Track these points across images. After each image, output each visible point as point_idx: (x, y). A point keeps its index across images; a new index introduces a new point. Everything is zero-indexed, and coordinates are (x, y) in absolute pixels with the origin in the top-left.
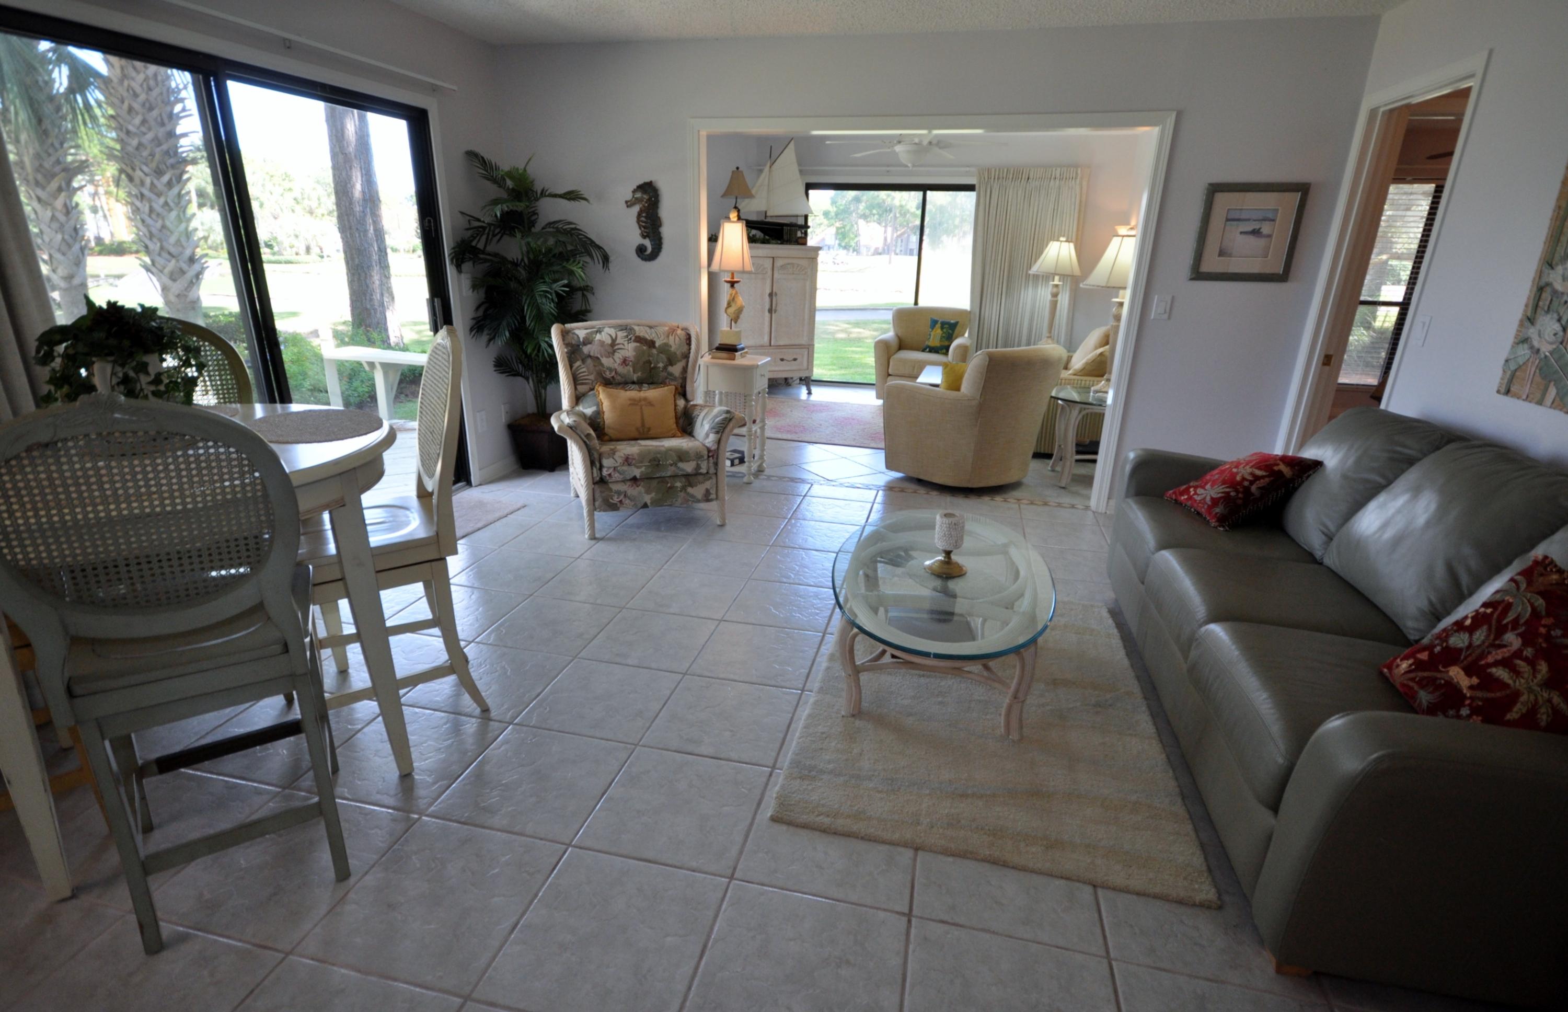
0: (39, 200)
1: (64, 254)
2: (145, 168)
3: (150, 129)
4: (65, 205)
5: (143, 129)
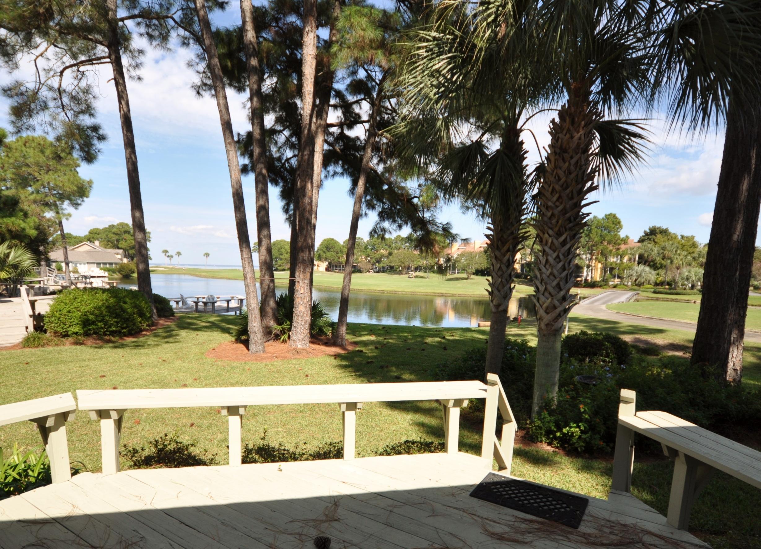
0: (496, 257)
1: (499, 291)
2: (550, 232)
3: (561, 203)
4: (509, 260)
5: (557, 203)
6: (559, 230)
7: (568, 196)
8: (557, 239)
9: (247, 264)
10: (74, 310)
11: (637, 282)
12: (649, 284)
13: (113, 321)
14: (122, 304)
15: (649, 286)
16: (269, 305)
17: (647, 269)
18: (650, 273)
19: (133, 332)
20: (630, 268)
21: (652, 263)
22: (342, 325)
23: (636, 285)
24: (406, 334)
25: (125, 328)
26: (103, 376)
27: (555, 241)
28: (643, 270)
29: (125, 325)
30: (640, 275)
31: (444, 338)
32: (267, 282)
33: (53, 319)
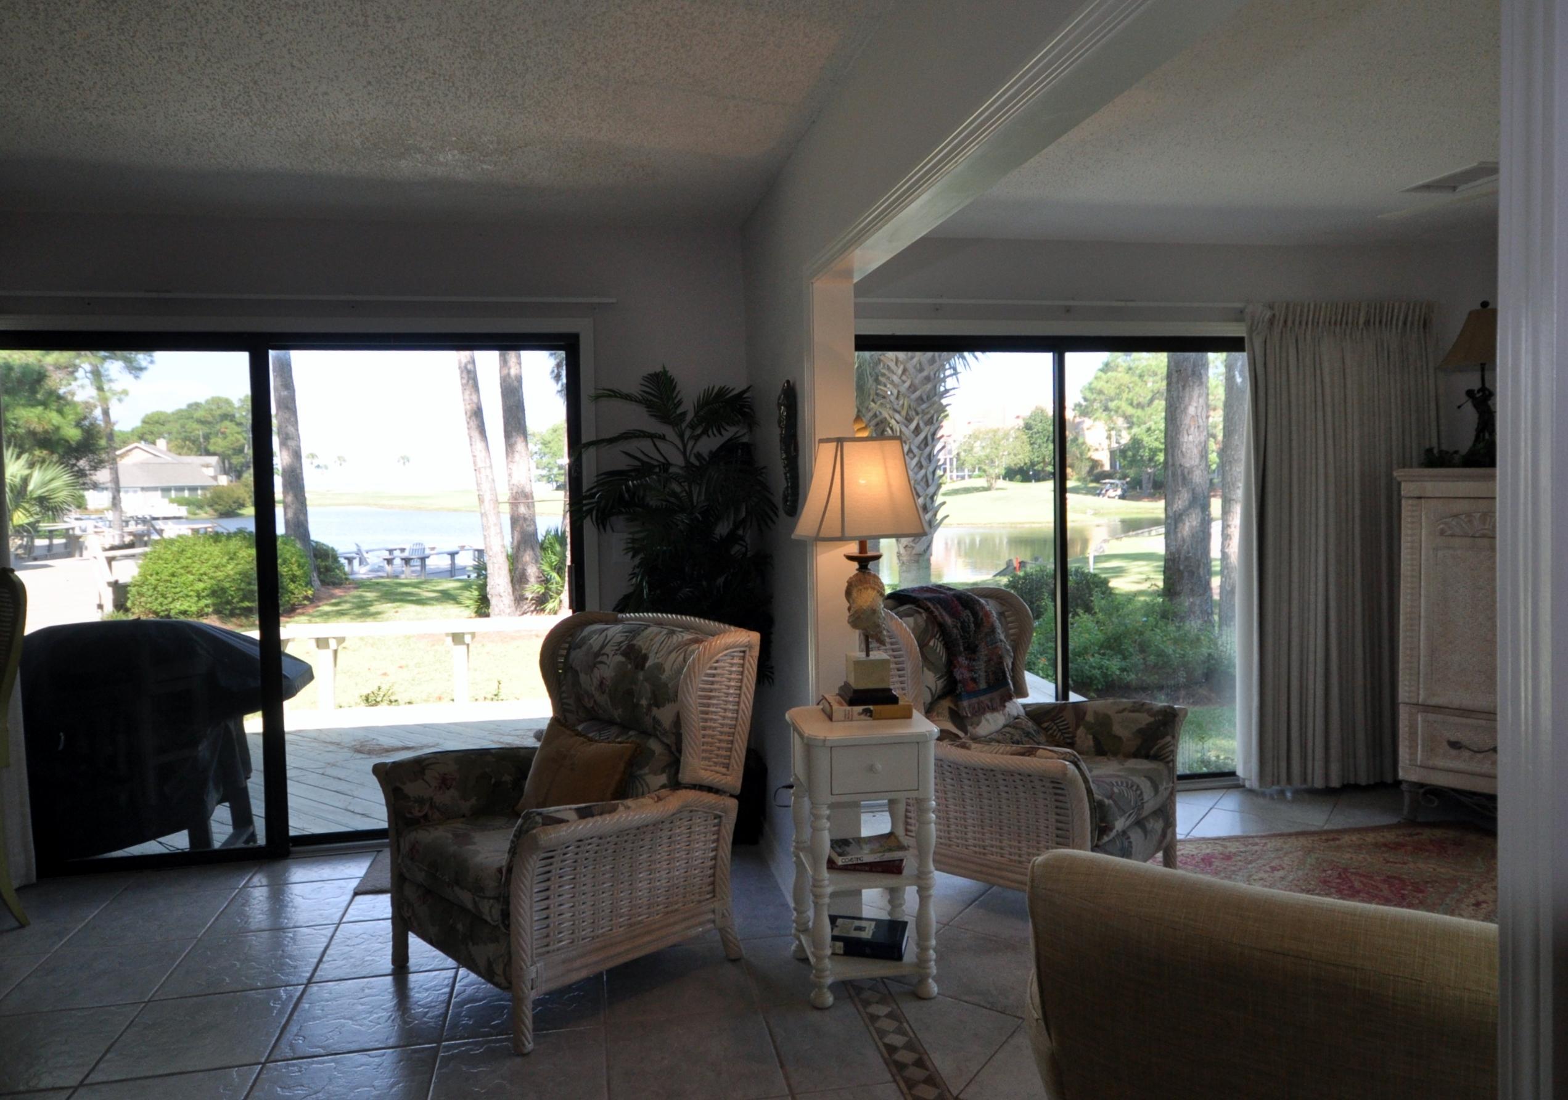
6: (907, 414)
7: (915, 367)
8: (907, 427)
9: (484, 477)
27: (904, 429)
32: (521, 507)
33: (144, 589)
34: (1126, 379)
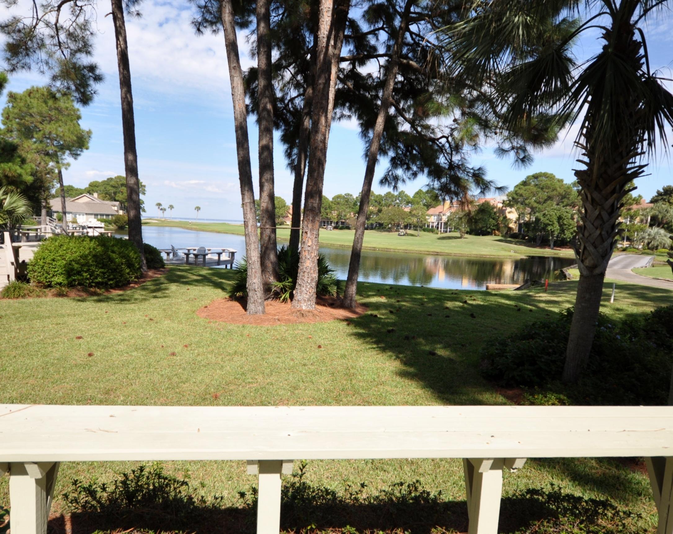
9: (249, 210)
10: (59, 258)
11: (650, 245)
12: (664, 247)
13: (98, 271)
14: (109, 253)
15: (664, 250)
16: (269, 258)
17: (662, 231)
18: (665, 236)
19: (120, 284)
20: (643, 230)
21: (666, 226)
22: (352, 284)
23: (649, 249)
24: (419, 297)
25: (112, 280)
26: (80, 338)
28: (657, 232)
29: (112, 277)
30: (654, 238)
31: (465, 302)
32: (268, 232)
33: (36, 268)
34: (535, 189)
